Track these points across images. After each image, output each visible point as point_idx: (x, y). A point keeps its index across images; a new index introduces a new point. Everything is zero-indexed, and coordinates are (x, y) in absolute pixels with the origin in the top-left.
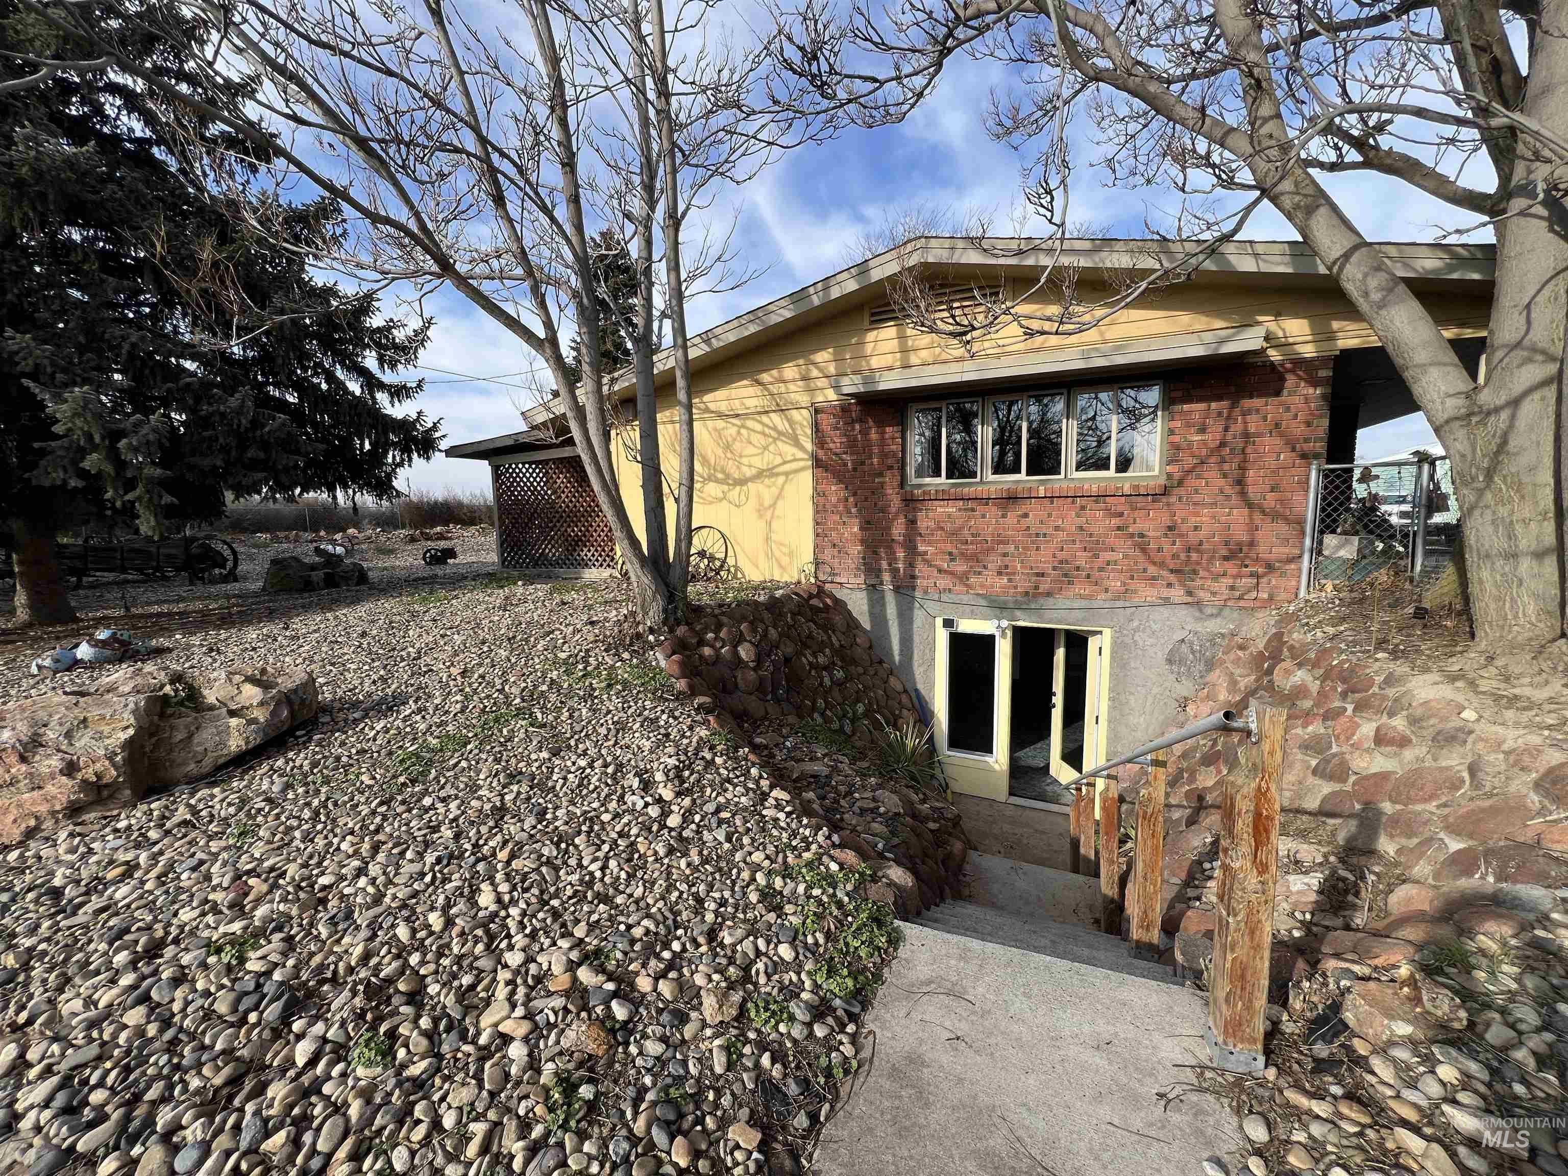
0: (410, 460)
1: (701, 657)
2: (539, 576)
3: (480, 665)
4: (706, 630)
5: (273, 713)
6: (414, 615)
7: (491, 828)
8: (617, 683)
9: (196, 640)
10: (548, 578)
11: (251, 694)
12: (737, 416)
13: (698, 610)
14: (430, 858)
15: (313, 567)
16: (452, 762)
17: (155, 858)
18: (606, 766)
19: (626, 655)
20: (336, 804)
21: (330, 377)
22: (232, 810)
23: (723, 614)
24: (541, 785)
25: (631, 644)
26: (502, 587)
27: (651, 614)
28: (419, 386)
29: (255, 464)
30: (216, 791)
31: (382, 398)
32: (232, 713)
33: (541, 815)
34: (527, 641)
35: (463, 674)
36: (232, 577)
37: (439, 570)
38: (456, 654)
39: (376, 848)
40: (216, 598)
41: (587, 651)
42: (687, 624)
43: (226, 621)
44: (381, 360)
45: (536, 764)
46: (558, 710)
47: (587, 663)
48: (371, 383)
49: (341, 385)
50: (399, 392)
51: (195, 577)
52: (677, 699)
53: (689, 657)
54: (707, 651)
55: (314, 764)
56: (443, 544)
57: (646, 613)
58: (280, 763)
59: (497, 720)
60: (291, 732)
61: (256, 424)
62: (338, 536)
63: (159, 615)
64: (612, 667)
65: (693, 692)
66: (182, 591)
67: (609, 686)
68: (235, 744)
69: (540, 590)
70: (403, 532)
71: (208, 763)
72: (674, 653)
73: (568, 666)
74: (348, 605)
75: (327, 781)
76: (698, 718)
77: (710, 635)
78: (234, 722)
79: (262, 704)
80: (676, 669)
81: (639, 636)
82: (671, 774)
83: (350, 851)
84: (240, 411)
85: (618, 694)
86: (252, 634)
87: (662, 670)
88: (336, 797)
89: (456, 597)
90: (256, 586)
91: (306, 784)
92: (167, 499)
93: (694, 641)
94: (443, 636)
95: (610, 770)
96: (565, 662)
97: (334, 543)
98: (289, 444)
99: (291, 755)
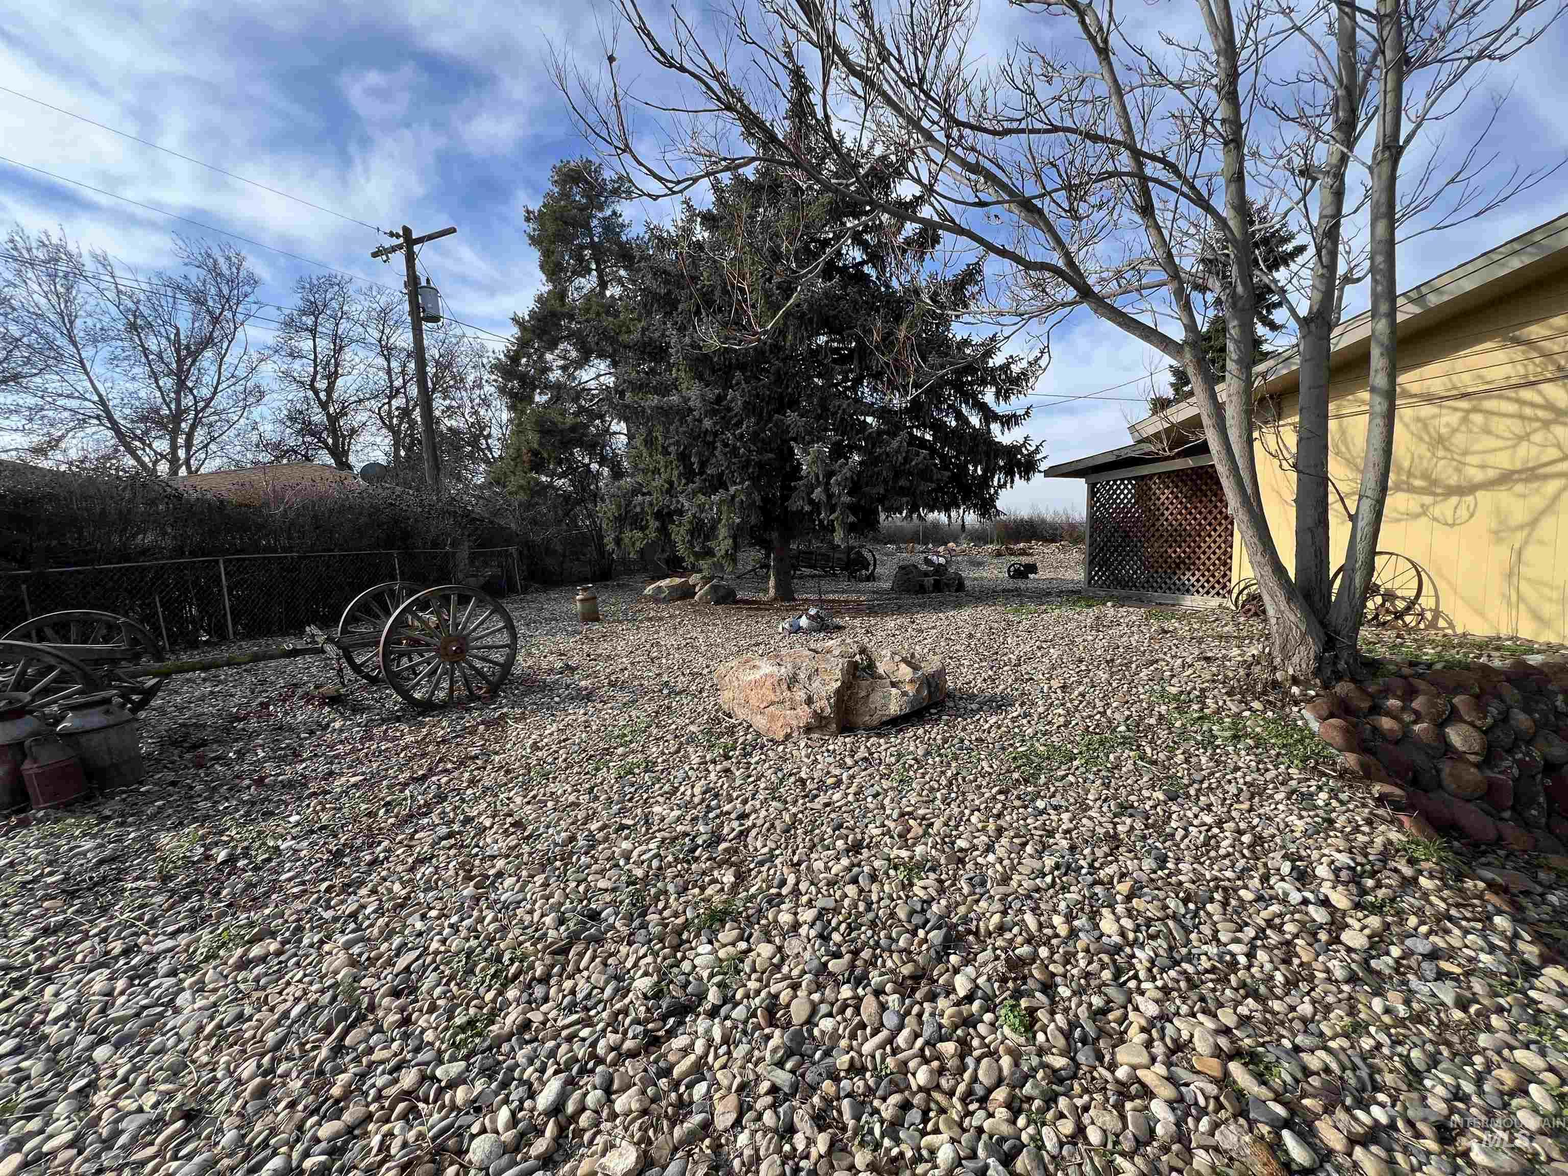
0: (1012, 481)
1: (1376, 730)
2: (1129, 598)
3: (1080, 683)
4: (1387, 692)
5: (918, 691)
6: (1009, 624)
7: (1106, 855)
8: (1247, 735)
9: (857, 622)
10: (1140, 602)
11: (905, 672)
12: (1464, 396)
13: (1374, 666)
14: (1049, 862)
15: (926, 574)
16: (1060, 773)
17: (852, 777)
18: (1241, 833)
19: (1256, 705)
20: (964, 779)
21: (959, 416)
22: (893, 759)
23: (1420, 676)
24: (1158, 827)
25: (1264, 693)
26: (1090, 606)
27: (1296, 659)
28: (1027, 413)
29: (903, 491)
30: (882, 741)
31: (995, 428)
32: (894, 685)
33: (1162, 861)
34: (1128, 665)
35: (1064, 688)
36: (871, 578)
37: (1021, 584)
38: (1053, 668)
39: (1000, 831)
40: (863, 593)
41: (1203, 691)
42: (1353, 680)
43: (872, 611)
44: (997, 395)
45: (1151, 803)
46: (1172, 750)
47: (1204, 706)
48: (989, 415)
49: (966, 422)
50: (1009, 421)
51: (852, 577)
52: (1341, 777)
53: (1355, 726)
54: (1386, 723)
55: (945, 741)
56: (1025, 560)
57: (1287, 658)
58: (921, 731)
59: (1102, 743)
60: (927, 708)
61: (907, 460)
62: (941, 549)
63: (833, 601)
64: (1238, 715)
65: (1368, 775)
66: (844, 585)
67: (1235, 737)
68: (894, 708)
69: (1133, 614)
70: (991, 547)
71: (875, 720)
72: (1331, 715)
73: (1181, 704)
74: (954, 608)
75: (956, 758)
76: (1380, 812)
77: (1393, 703)
78: (894, 691)
79: (912, 681)
80: (1337, 738)
81: (1275, 684)
82: (1344, 875)
83: (980, 826)
84: (898, 451)
85: (1249, 749)
86: (891, 623)
87: (1313, 735)
88: (964, 773)
89: (1045, 612)
90: (887, 585)
91: (940, 755)
92: (852, 519)
93: (1365, 705)
94: (1039, 648)
95: (1246, 839)
96: (1176, 698)
97: (937, 554)
98: (925, 474)
99: (927, 727)
